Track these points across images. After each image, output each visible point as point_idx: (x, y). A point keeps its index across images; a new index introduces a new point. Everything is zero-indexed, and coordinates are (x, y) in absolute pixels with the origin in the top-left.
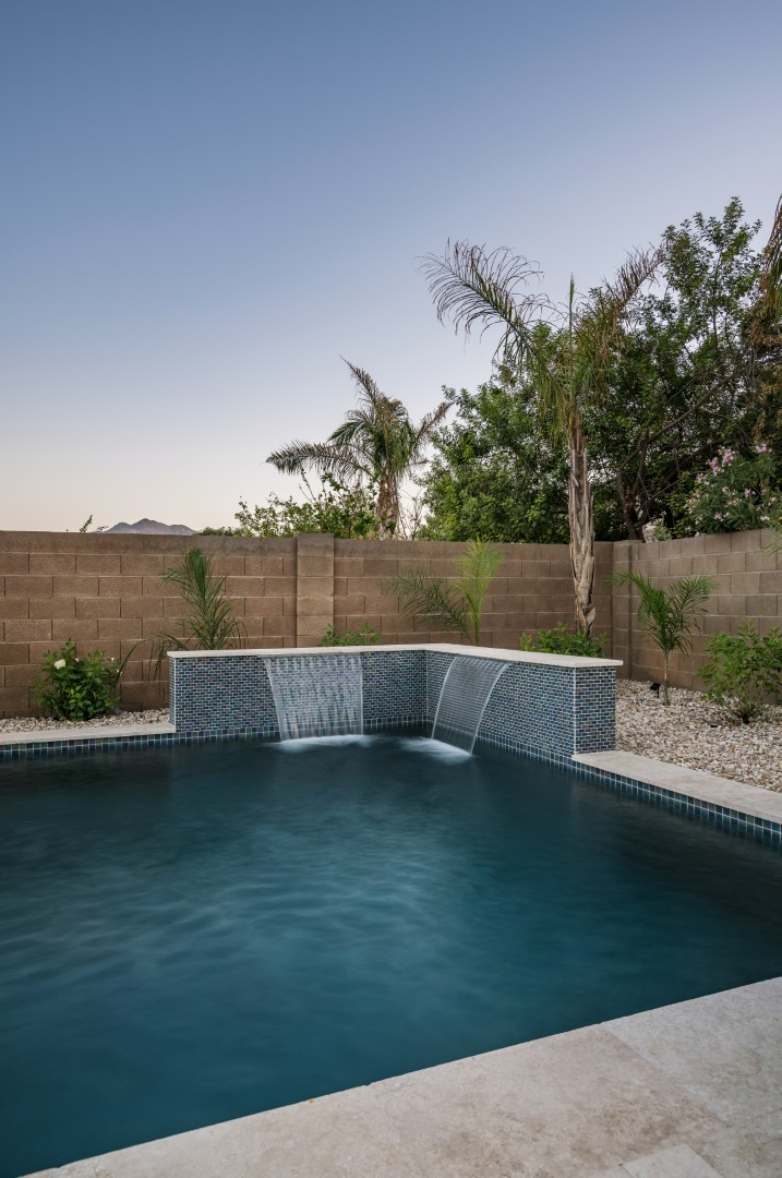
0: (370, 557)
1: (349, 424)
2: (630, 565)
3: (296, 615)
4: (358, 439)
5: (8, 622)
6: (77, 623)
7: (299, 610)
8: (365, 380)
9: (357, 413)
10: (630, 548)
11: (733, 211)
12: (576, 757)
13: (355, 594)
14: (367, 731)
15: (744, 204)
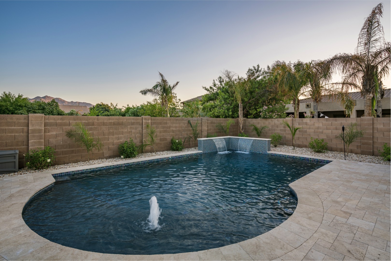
0: (211, 121)
1: (157, 85)
2: (245, 122)
3: (202, 132)
4: (159, 88)
5: (164, 134)
6: (173, 133)
7: (203, 130)
8: (162, 76)
9: (159, 82)
10: (245, 119)
11: (258, 66)
12: (268, 152)
13: (209, 128)
14: (228, 150)
15: (260, 65)
